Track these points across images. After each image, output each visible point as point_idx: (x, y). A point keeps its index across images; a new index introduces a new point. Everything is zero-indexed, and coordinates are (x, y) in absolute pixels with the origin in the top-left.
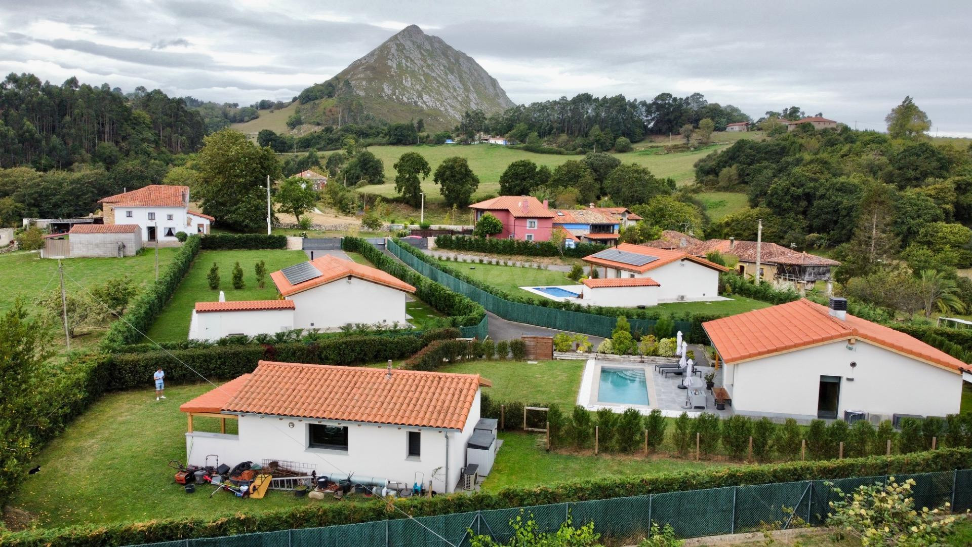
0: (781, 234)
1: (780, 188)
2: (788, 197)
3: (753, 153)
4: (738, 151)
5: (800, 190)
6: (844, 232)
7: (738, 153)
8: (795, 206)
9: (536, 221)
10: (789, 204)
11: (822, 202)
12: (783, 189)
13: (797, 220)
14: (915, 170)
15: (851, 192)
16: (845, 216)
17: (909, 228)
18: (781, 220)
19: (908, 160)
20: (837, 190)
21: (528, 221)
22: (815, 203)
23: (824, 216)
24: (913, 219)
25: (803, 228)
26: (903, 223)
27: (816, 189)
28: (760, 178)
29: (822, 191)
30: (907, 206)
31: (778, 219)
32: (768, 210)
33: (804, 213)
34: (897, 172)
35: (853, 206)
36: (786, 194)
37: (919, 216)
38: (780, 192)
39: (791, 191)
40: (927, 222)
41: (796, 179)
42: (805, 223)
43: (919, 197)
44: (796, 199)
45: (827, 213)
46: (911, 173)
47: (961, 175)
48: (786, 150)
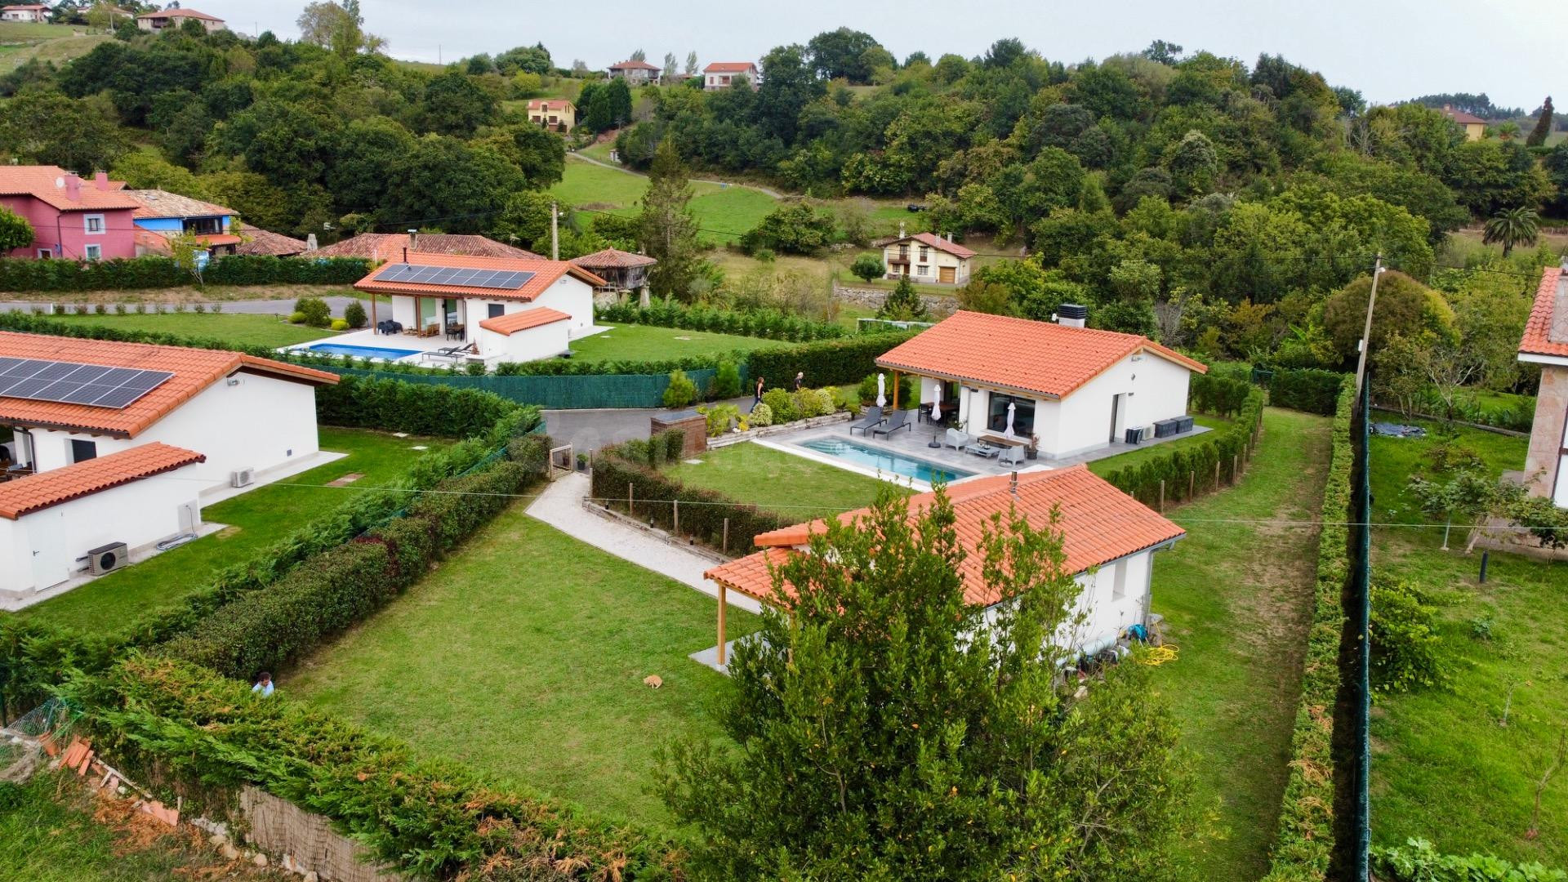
0: (292, 218)
1: (277, 139)
2: (292, 155)
3: (141, 70)
4: (104, 64)
5: (311, 143)
6: (400, 208)
7: (104, 69)
8: (306, 170)
9: (101, 217)
10: (296, 165)
11: (352, 163)
12: (282, 141)
13: (315, 193)
14: (455, 112)
15: (391, 147)
16: (398, 186)
17: (492, 200)
18: (284, 194)
19: (441, 97)
20: (369, 142)
21: (86, 217)
22: (340, 165)
23: (361, 186)
24: (494, 187)
25: (327, 206)
26: (483, 193)
27: (331, 139)
28: (181, 118)
29: (346, 145)
30: (482, 167)
31: (278, 193)
32: (257, 177)
33: (321, 180)
34: (429, 115)
35: (410, 169)
36: (288, 150)
37: (500, 184)
38: (279, 147)
39: (296, 145)
40: (510, 191)
41: (300, 124)
42: (328, 197)
43: (492, 154)
44: (305, 157)
45: (365, 180)
46: (451, 118)
47: (514, 123)
48: (202, 68)
